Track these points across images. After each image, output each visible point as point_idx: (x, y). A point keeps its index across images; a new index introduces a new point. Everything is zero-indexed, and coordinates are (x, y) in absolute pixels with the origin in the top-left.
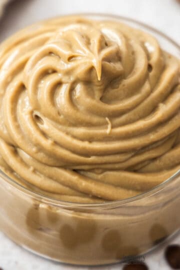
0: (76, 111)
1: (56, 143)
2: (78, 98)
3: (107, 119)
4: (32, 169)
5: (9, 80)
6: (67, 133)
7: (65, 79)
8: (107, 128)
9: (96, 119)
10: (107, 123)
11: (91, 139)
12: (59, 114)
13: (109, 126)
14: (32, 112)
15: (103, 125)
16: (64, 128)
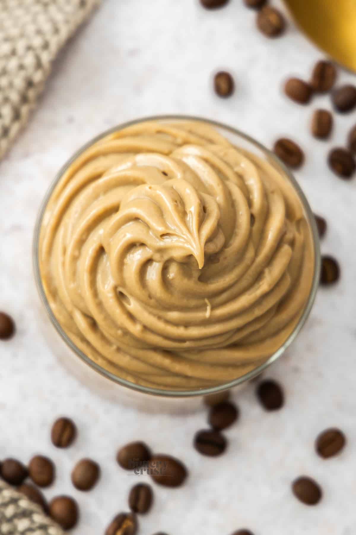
0: (170, 296)
1: (146, 328)
2: (173, 279)
3: (206, 301)
4: (114, 347)
5: (84, 237)
6: (159, 318)
7: (157, 256)
8: (206, 310)
9: (193, 303)
10: (205, 305)
11: (187, 325)
12: (150, 297)
13: (209, 308)
14: (115, 288)
15: (202, 308)
16: (155, 311)
